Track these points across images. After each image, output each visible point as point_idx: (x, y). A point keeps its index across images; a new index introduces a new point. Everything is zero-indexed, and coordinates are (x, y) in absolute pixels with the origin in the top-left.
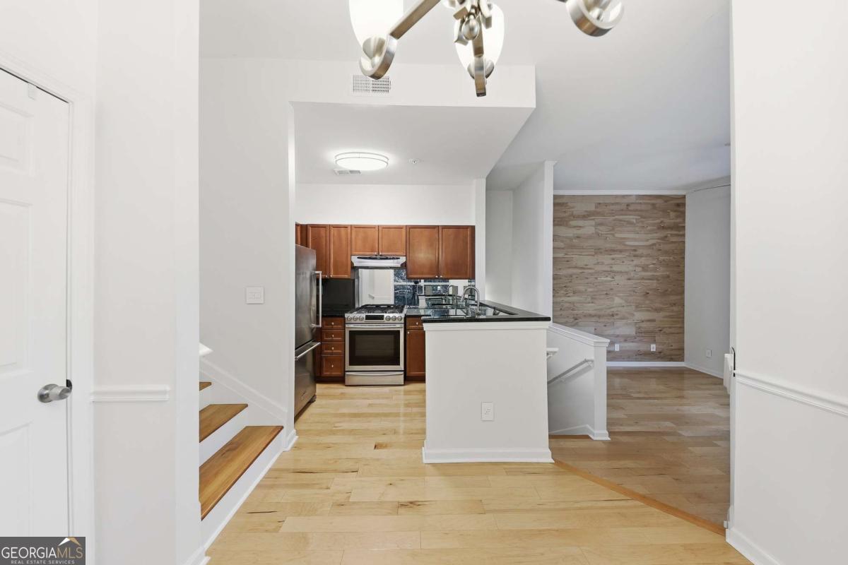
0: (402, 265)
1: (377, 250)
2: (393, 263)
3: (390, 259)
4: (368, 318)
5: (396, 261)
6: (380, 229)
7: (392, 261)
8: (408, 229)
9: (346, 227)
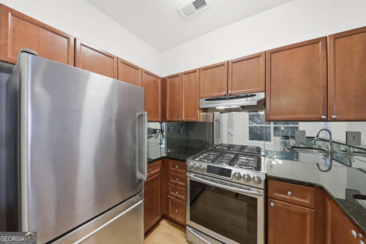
0: (258, 102)
1: (226, 89)
2: (247, 101)
3: (242, 97)
4: (210, 169)
5: (249, 99)
6: (230, 64)
7: (245, 99)
8: (268, 56)
9: (194, 71)
